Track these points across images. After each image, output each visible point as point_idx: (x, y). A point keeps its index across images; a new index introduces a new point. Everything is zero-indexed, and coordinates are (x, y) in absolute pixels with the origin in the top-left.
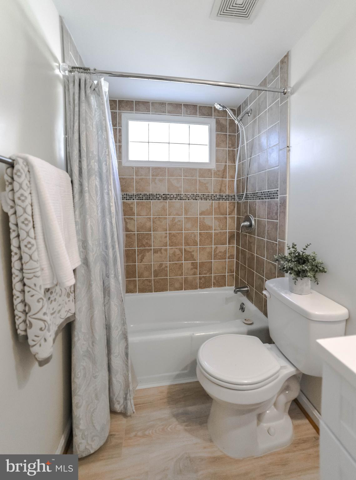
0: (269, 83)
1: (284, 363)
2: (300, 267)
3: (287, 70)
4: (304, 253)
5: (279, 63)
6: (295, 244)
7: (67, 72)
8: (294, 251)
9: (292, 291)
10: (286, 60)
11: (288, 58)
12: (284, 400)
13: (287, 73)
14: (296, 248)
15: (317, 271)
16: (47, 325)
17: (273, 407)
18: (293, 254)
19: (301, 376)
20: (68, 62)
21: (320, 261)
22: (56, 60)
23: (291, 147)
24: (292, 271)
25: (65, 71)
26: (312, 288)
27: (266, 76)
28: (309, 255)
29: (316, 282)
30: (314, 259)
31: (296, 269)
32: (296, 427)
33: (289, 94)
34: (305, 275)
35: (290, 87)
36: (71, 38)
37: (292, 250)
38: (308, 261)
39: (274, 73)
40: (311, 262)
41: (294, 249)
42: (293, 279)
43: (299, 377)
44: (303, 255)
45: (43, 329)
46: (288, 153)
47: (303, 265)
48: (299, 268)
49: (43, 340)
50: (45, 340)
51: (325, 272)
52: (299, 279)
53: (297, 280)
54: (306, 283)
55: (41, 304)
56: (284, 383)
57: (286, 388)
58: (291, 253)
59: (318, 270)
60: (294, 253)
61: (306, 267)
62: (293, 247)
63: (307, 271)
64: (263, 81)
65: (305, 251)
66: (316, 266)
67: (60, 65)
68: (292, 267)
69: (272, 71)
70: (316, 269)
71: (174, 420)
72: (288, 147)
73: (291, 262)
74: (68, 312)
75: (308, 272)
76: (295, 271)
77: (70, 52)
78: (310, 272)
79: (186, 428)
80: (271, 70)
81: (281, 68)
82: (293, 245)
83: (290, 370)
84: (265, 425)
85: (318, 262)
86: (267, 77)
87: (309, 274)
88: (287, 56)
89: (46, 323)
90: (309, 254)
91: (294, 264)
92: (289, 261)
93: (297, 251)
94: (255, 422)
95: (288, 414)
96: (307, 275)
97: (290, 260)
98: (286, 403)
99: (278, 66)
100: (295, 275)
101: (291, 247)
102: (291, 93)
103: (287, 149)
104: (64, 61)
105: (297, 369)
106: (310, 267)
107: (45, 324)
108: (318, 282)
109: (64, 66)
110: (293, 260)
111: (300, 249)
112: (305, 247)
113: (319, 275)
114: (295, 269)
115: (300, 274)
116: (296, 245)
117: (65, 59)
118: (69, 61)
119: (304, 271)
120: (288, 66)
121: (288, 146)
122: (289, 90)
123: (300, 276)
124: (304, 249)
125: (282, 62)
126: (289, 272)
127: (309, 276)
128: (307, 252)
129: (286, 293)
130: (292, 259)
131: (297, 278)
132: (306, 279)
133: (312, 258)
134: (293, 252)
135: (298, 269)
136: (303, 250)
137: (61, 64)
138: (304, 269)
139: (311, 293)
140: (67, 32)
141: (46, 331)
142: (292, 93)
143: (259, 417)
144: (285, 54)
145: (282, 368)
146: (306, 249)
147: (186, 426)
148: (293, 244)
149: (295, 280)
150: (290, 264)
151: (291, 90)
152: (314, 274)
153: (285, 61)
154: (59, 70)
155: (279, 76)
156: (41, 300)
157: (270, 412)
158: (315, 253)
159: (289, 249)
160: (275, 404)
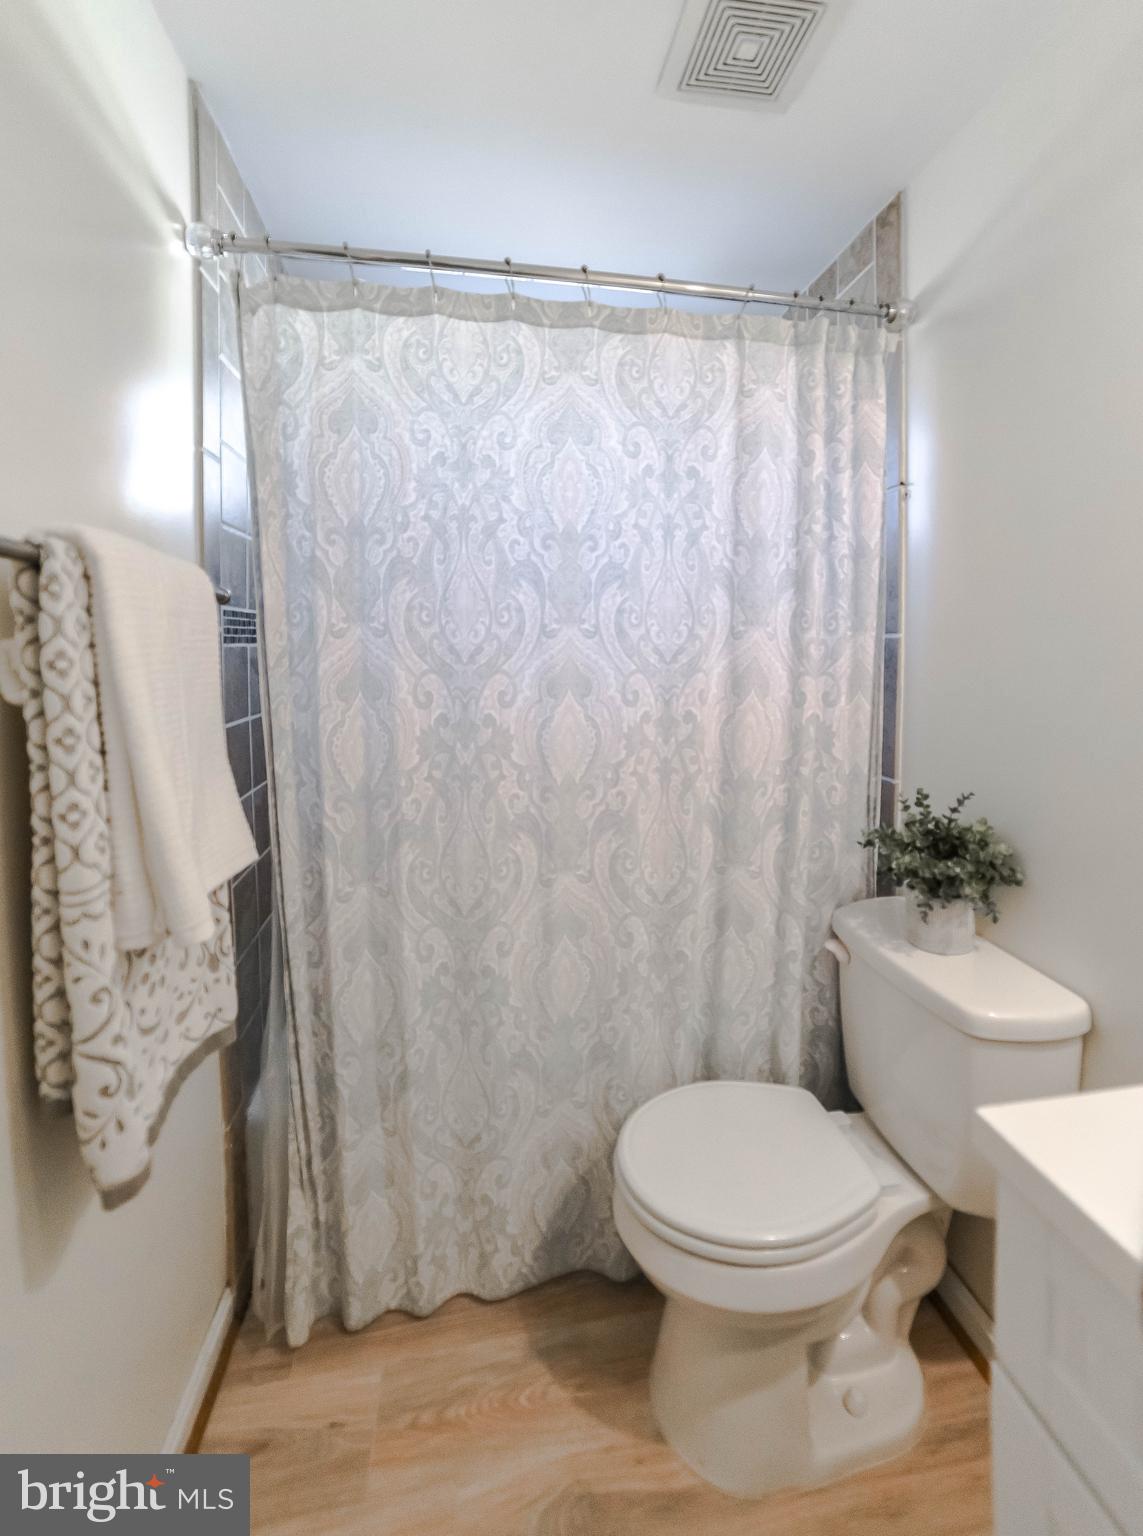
0: (844, 282)
1: (892, 1174)
2: (941, 868)
3: (898, 247)
4: (953, 825)
5: (872, 223)
6: (925, 792)
7: (206, 249)
8: (921, 814)
9: (914, 941)
10: (892, 217)
11: (898, 214)
12: (896, 1296)
13: (898, 257)
14: (928, 806)
15: (992, 880)
16: (125, 1078)
17: (859, 1319)
18: (917, 825)
19: (947, 1217)
20: (211, 217)
21: (1003, 848)
22: (173, 213)
23: (912, 484)
24: (915, 880)
25: (201, 246)
26: (979, 933)
27: (833, 261)
28: (969, 829)
29: (991, 916)
30: (983, 844)
31: (927, 875)
32: (933, 1387)
33: (904, 322)
34: (955, 894)
35: (906, 300)
36: (221, 145)
37: (916, 811)
38: (964, 845)
39: (858, 251)
40: (973, 849)
41: (921, 809)
42: (919, 906)
43: (942, 1221)
44: (948, 829)
45: (112, 1090)
46: (903, 504)
47: (950, 864)
48: (936, 871)
49: (112, 1127)
50: (121, 1126)
51: (1018, 883)
52: (936, 904)
53: (931, 908)
54: (959, 918)
55: (103, 1010)
56: (893, 1241)
57: (899, 1257)
58: (913, 823)
59: (997, 878)
60: (922, 822)
61: (958, 870)
62: (919, 804)
63: (962, 881)
64: (823, 275)
65: (955, 816)
66: (992, 865)
67: (185, 228)
68: (916, 867)
69: (853, 247)
70: (990, 873)
71: (538, 1368)
72: (902, 484)
73: (911, 851)
74: (215, 1016)
75: (965, 884)
76: (924, 879)
77: (219, 187)
78: (969, 884)
79: (581, 1395)
80: (849, 243)
81: (877, 241)
82: (920, 796)
83: (910, 1200)
84: (834, 1381)
85: (993, 854)
86: (835, 263)
87: (967, 890)
88: (895, 206)
89: (121, 1071)
90: (967, 825)
91: (921, 858)
92: (906, 849)
93: (931, 816)
94: (803, 1370)
95: (906, 1342)
96: (961, 892)
97: (908, 845)
98: (902, 1309)
99: (869, 230)
100: (922, 892)
101: (911, 802)
102: (909, 319)
103: (900, 492)
104: (198, 216)
105: (935, 1197)
106: (970, 868)
107: (117, 1073)
108: (997, 915)
109: (199, 232)
110: (918, 844)
111: (939, 809)
112: (955, 804)
113: (998, 892)
114: (923, 872)
115: (940, 889)
116: (926, 797)
117: (204, 210)
118: (214, 213)
119: (953, 881)
120: (899, 235)
121: (904, 481)
122: (903, 311)
123: (939, 897)
124: (954, 810)
125: (883, 221)
126: (906, 882)
127: (967, 896)
128: (963, 819)
129: (897, 949)
130: (914, 842)
131: (931, 902)
132: (958, 905)
133: (978, 837)
134: (919, 817)
135: (934, 874)
136: (948, 813)
137: (191, 225)
138: (952, 873)
139: (976, 948)
140: (211, 125)
141: (121, 1096)
142: (913, 319)
143: (817, 1355)
144: (891, 199)
145: (885, 1190)
146: (960, 809)
147: (580, 1387)
148: (918, 793)
149: (923, 909)
150: (907, 858)
151: (911, 310)
152: (981, 889)
153: (890, 219)
154: (181, 244)
155: (873, 263)
156: (105, 997)
157: (851, 1336)
158: (986, 823)
159: (906, 808)
160: (867, 1310)
